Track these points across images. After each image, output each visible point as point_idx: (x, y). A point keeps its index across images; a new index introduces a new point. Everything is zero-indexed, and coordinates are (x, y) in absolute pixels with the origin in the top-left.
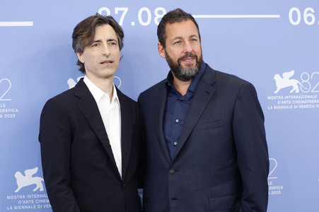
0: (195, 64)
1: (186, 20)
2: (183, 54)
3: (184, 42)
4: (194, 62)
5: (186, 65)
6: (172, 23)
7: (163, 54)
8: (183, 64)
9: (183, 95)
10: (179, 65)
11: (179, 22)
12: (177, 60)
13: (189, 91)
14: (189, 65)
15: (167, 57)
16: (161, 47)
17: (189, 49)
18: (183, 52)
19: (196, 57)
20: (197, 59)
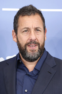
0: (37, 51)
1: (34, 14)
2: (29, 41)
3: (31, 32)
4: (37, 48)
5: (30, 50)
6: (23, 15)
7: (15, 39)
8: (28, 49)
9: (30, 71)
10: (26, 49)
11: (29, 15)
12: (24, 45)
13: (35, 69)
14: (32, 51)
15: (18, 42)
16: (15, 34)
17: (33, 37)
18: (28, 39)
19: (39, 44)
20: (39, 46)
